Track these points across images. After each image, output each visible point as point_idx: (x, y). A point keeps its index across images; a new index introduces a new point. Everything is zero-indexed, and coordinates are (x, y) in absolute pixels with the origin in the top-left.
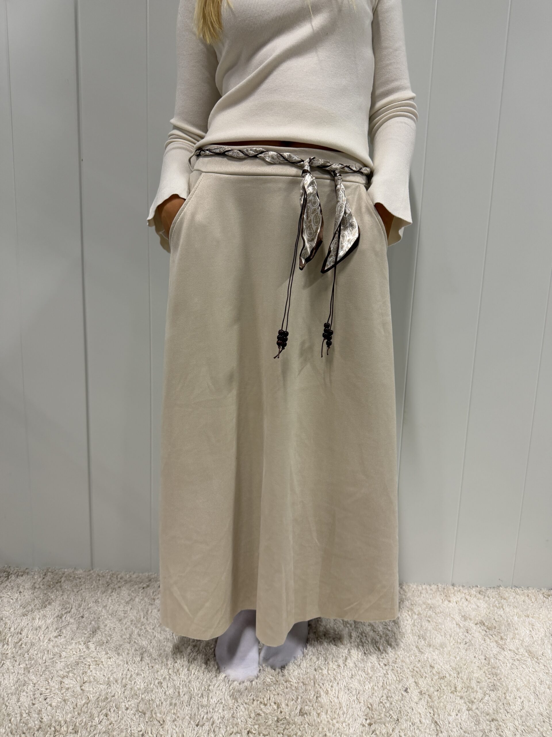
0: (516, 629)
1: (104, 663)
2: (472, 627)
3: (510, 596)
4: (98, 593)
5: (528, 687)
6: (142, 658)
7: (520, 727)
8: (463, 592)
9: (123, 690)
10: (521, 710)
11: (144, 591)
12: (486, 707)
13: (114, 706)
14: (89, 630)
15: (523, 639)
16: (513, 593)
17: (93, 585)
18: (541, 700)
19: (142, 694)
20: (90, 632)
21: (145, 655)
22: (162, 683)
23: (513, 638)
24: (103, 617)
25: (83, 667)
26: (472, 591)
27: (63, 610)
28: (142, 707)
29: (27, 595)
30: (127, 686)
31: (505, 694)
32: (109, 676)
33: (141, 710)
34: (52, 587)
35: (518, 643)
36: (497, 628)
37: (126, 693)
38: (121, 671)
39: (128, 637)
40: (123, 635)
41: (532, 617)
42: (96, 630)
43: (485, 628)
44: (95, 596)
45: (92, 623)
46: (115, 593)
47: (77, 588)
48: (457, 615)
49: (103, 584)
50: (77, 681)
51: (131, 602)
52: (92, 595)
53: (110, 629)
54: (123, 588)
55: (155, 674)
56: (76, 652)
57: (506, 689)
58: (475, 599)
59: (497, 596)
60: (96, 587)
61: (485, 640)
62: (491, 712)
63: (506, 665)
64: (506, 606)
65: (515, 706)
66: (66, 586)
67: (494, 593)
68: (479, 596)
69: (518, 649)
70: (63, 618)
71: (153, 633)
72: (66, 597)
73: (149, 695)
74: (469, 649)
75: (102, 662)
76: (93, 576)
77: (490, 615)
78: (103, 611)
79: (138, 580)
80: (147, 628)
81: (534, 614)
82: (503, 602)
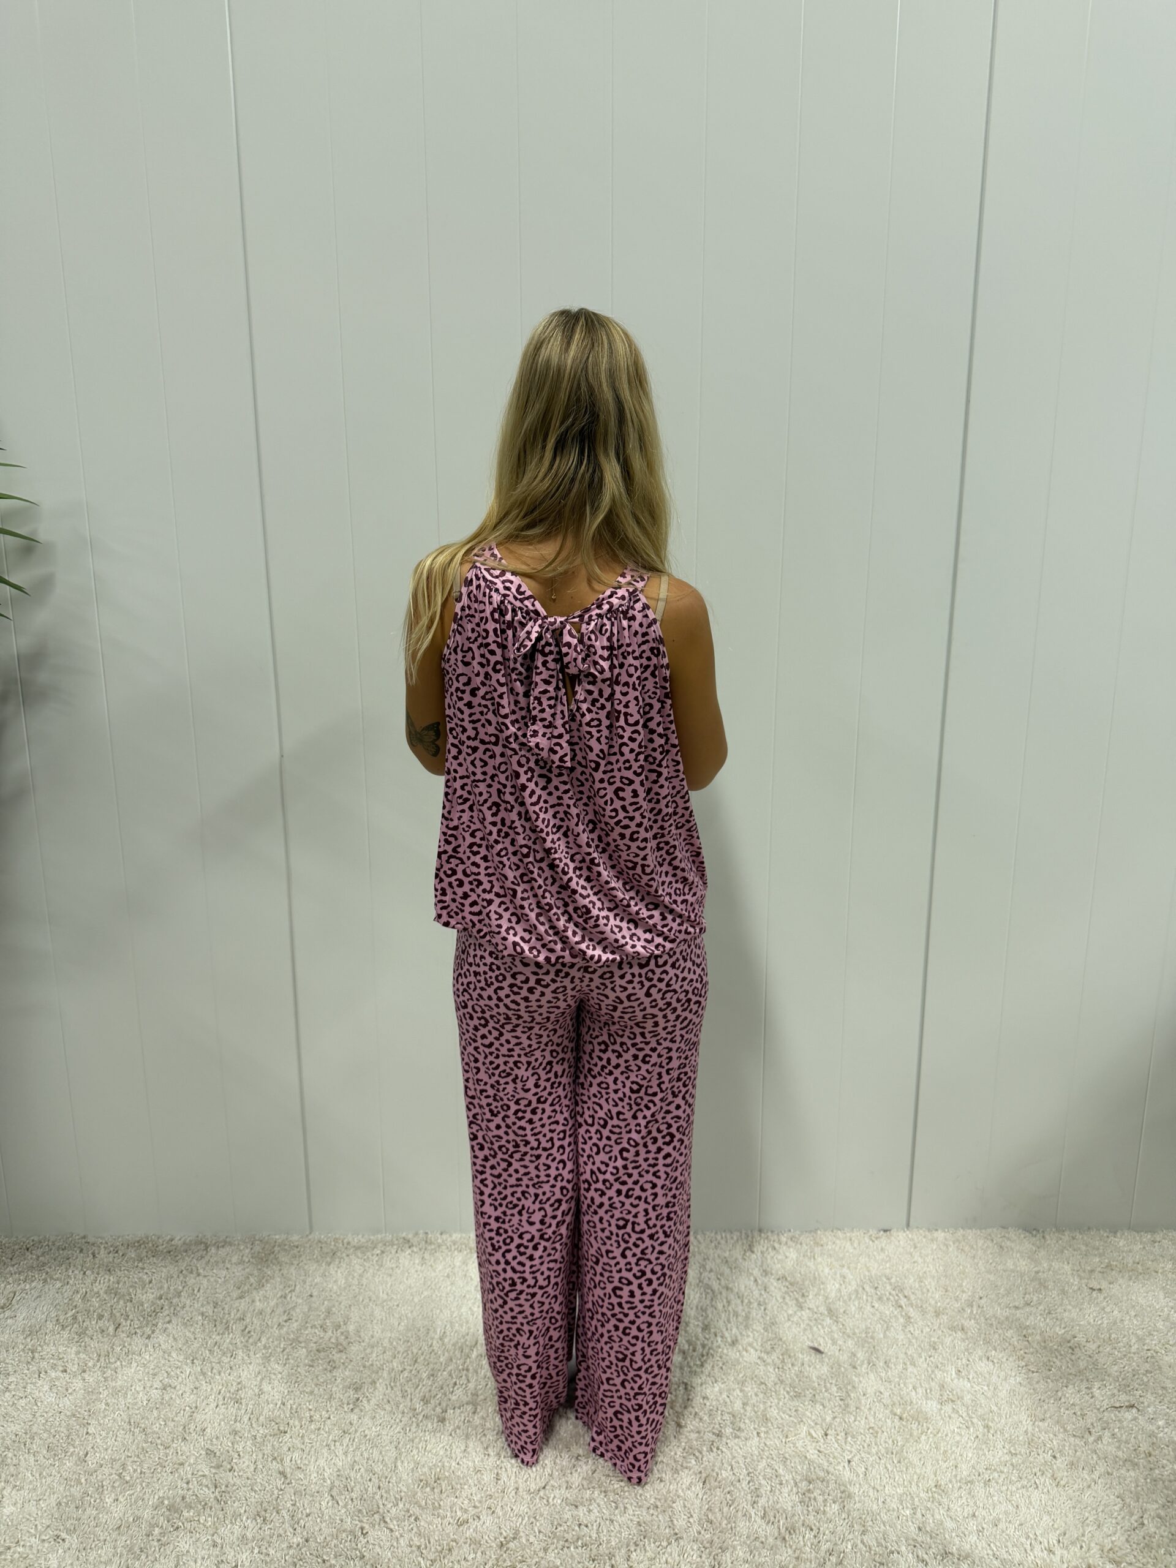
0: (822, 1282)
3: (827, 1242)
4: (324, 1265)
8: (771, 1240)
15: (828, 1295)
16: (833, 1238)
17: (316, 1255)
23: (818, 1294)
29: (238, 1272)
34: (265, 1260)
35: (821, 1299)
44: (321, 1269)
46: (344, 1264)
47: (296, 1260)
49: (327, 1253)
52: (316, 1268)
54: (352, 1257)
59: (812, 1243)
60: (319, 1257)
61: (784, 1298)
64: (819, 1255)
66: (284, 1258)
67: (809, 1239)
68: (790, 1243)
69: (818, 1307)
72: (286, 1272)
76: (313, 1242)
79: (369, 1245)
82: (817, 1250)
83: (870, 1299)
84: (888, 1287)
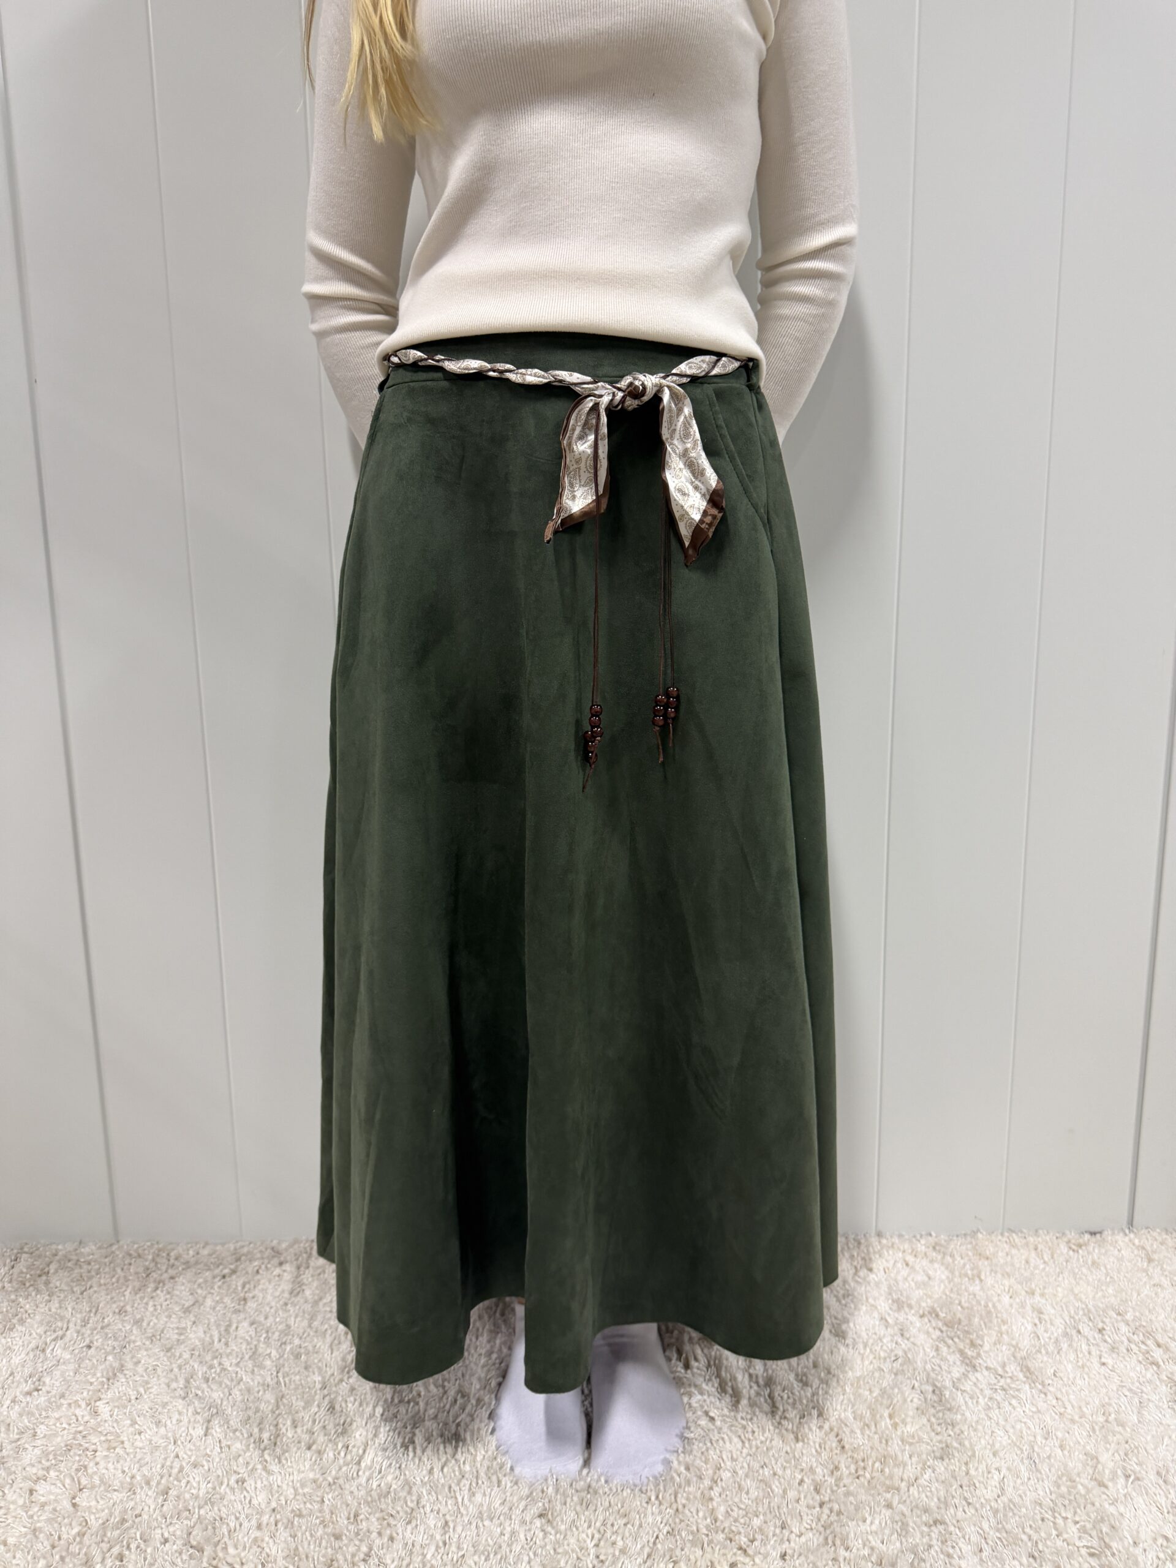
0: (1002, 1321)
1: (127, 1444)
2: (911, 1323)
3: (997, 1252)
4: (127, 1293)
5: (1018, 1447)
6: (207, 1429)
7: (991, 1533)
8: (899, 1249)
9: (160, 1501)
10: (998, 1496)
11: (224, 1283)
12: (923, 1495)
13: (138, 1537)
14: (99, 1375)
15: (1017, 1344)
16: (1005, 1245)
17: (117, 1276)
18: (1041, 1473)
19: (200, 1508)
20: (100, 1379)
21: (216, 1422)
22: (244, 1481)
23: (998, 1342)
24: (132, 1345)
25: (79, 1455)
26: (919, 1245)
27: (48, 1333)
28: (197, 1536)
30: (171, 1492)
31: (966, 1464)
32: (135, 1471)
33: (194, 1543)
34: (28, 1284)
35: (1007, 1352)
36: (963, 1324)
37: (165, 1508)
38: (161, 1461)
39: (181, 1386)
40: (172, 1380)
41: (1042, 1295)
42: (115, 1375)
43: (940, 1324)
44: (120, 1301)
45: (108, 1358)
46: (162, 1291)
47: (80, 1285)
48: (883, 1298)
49: (137, 1273)
50: (64, 1486)
51: (196, 1309)
52: (112, 1298)
53: (146, 1370)
54: (181, 1279)
55: (233, 1462)
56: (70, 1424)
57: (969, 1454)
58: (925, 1262)
59: (970, 1254)
60: (122, 1280)
61: (937, 1349)
62: (933, 1504)
63: (977, 1402)
64: (988, 1273)
65: (986, 1488)
66: (59, 1281)
67: (964, 1247)
68: (933, 1254)
69: (1004, 1366)
70: (48, 1351)
71: (237, 1373)
72: (57, 1305)
73: (216, 1508)
74: (903, 1370)
75: (123, 1442)
76: (117, 1256)
77: (952, 1295)
78: (135, 1332)
79: (212, 1260)
80: (225, 1364)
81: (1044, 1288)
82: (984, 1265)
83: (1093, 1349)
84: (1124, 1328)
